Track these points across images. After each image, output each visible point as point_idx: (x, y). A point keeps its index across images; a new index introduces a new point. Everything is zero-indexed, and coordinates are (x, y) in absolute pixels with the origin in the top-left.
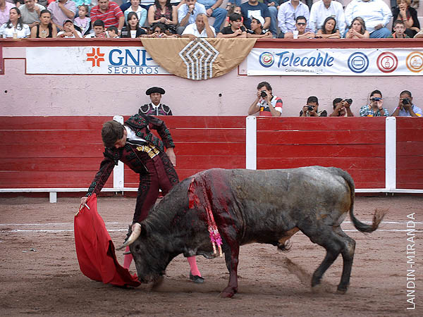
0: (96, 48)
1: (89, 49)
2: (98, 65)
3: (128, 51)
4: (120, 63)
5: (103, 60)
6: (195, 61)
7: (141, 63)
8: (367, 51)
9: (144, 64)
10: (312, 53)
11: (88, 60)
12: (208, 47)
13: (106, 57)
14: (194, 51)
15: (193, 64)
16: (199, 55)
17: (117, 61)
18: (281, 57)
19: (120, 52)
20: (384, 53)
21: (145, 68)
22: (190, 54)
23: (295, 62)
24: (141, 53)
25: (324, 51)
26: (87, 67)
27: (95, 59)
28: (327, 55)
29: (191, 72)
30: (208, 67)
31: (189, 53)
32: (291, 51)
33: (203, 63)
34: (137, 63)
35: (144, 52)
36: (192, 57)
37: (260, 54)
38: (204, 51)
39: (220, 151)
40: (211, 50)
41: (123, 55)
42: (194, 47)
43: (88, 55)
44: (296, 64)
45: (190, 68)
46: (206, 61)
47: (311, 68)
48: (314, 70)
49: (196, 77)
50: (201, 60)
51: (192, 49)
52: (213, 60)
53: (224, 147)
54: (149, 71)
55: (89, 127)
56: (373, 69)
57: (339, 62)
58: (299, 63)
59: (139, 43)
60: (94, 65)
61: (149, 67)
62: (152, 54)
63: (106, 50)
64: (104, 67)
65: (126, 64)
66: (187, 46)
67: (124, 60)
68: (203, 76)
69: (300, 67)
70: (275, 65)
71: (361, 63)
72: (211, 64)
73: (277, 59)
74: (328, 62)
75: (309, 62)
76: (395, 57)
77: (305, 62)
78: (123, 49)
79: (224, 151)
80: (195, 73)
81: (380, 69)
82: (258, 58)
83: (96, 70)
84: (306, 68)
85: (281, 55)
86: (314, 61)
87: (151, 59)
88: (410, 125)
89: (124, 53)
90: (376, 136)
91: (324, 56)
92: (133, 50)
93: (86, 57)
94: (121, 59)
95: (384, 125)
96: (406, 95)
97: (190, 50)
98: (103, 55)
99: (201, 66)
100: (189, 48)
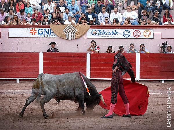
0: (33, 28)
1: (31, 29)
2: (34, 34)
3: (45, 29)
5: (36, 32)
6: (69, 33)
7: (49, 34)
8: (129, 30)
9: (50, 34)
10: (110, 30)
11: (31, 32)
12: (73, 28)
13: (37, 32)
14: (68, 30)
15: (68, 34)
16: (70, 31)
17: (41, 33)
18: (99, 32)
19: (42, 30)
20: (136, 31)
21: (51, 35)
22: (67, 31)
23: (104, 33)
24: (49, 30)
25: (114, 30)
26: (30, 35)
27: (33, 32)
28: (116, 31)
29: (67, 37)
30: (73, 35)
31: (66, 30)
32: (103, 29)
33: (71, 34)
34: (48, 34)
35: (51, 30)
36: (68, 32)
37: (92, 30)
38: (72, 29)
39: (77, 65)
40: (74, 29)
41: (43, 31)
42: (68, 28)
43: (31, 31)
44: (105, 34)
45: (67, 35)
46: (73, 33)
47: (110, 36)
48: (111, 36)
49: (69, 39)
50: (71, 32)
51: (68, 29)
52: (75, 33)
53: (79, 63)
54: (52, 36)
55: (31, 56)
56: (132, 36)
57: (120, 34)
58: (106, 34)
59: (49, 27)
60: (33, 34)
61: (52, 35)
62: (54, 30)
63: (37, 29)
64: (36, 35)
65: (44, 34)
66: (66, 28)
67: (43, 33)
68: (71, 38)
69: (106, 35)
70: (97, 35)
71: (127, 34)
72: (74, 34)
73: (98, 32)
74: (116, 33)
75: (109, 33)
76: (140, 32)
77: (108, 33)
78: (43, 29)
79: (79, 65)
80: (69, 37)
81: (134, 36)
82: (91, 32)
83: (33, 36)
84: (108, 36)
85: (99, 31)
86: (111, 33)
87: (53, 32)
88: (145, 56)
89: (43, 30)
90: (133, 60)
91: (114, 31)
92: (47, 29)
93: (30, 32)
94: (42, 32)
95: (136, 56)
96: (142, 46)
97: (67, 29)
98: (36, 31)
99: (71, 35)
100: (67, 28)
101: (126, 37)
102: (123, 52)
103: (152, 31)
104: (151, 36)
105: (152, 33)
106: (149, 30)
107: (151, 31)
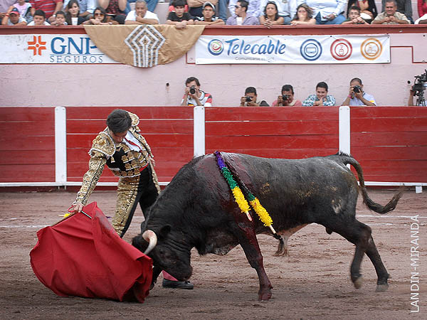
0: (37, 35)
1: (30, 37)
2: (40, 54)
3: (70, 40)
4: (63, 52)
5: (44, 48)
6: (141, 47)
7: (84, 51)
8: (320, 38)
9: (88, 53)
10: (263, 40)
11: (29, 48)
12: (154, 33)
13: (48, 46)
14: (140, 38)
15: (139, 50)
16: (145, 41)
17: (59, 50)
18: (231, 45)
19: (63, 40)
20: (338, 40)
21: (88, 57)
22: (136, 41)
23: (245, 50)
24: (85, 41)
25: (275, 38)
26: (27, 56)
27: (36, 48)
28: (279, 42)
29: (137, 60)
31: (135, 39)
32: (241, 38)
33: (149, 50)
34: (81, 52)
35: (88, 39)
36: (139, 44)
37: (209, 41)
38: (150, 37)
39: (166, 143)
40: (158, 36)
41: (66, 43)
42: (140, 33)
43: (30, 43)
44: (247, 52)
45: (137, 55)
46: (152, 47)
47: (262, 56)
48: (265, 58)
49: (142, 64)
50: (147, 46)
51: (138, 35)
52: (159, 47)
53: (171, 138)
54: (93, 60)
55: (30, 119)
56: (326, 57)
57: (291, 50)
58: (249, 50)
59: (83, 31)
60: (35, 54)
61: (93, 56)
62: (97, 42)
63: (47, 38)
64: (46, 56)
65: (69, 53)
66: (133, 32)
67: (67, 49)
69: (250, 55)
70: (225, 53)
71: (314, 50)
72: (157, 51)
73: (226, 47)
74: (280, 49)
75: (259, 51)
76: (349, 44)
77: (256, 49)
78: (66, 37)
79: (171, 143)
80: (142, 60)
81: (334, 57)
82: (207, 45)
83: (37, 59)
84: (257, 56)
85: (231, 42)
86: (265, 48)
87: (95, 47)
88: (364, 115)
89: (66, 41)
90: (329, 126)
91: (275, 44)
92: (76, 38)
93: (27, 46)
94: (63, 47)
95: (337, 115)
96: (356, 83)
97: (136, 37)
98: (44, 43)
99: (147, 53)
100: (135, 34)
101: (310, 59)
102: (292, 104)
103: (386, 41)
104: (384, 57)
105: (386, 47)
106: (378, 39)
107: (382, 40)
